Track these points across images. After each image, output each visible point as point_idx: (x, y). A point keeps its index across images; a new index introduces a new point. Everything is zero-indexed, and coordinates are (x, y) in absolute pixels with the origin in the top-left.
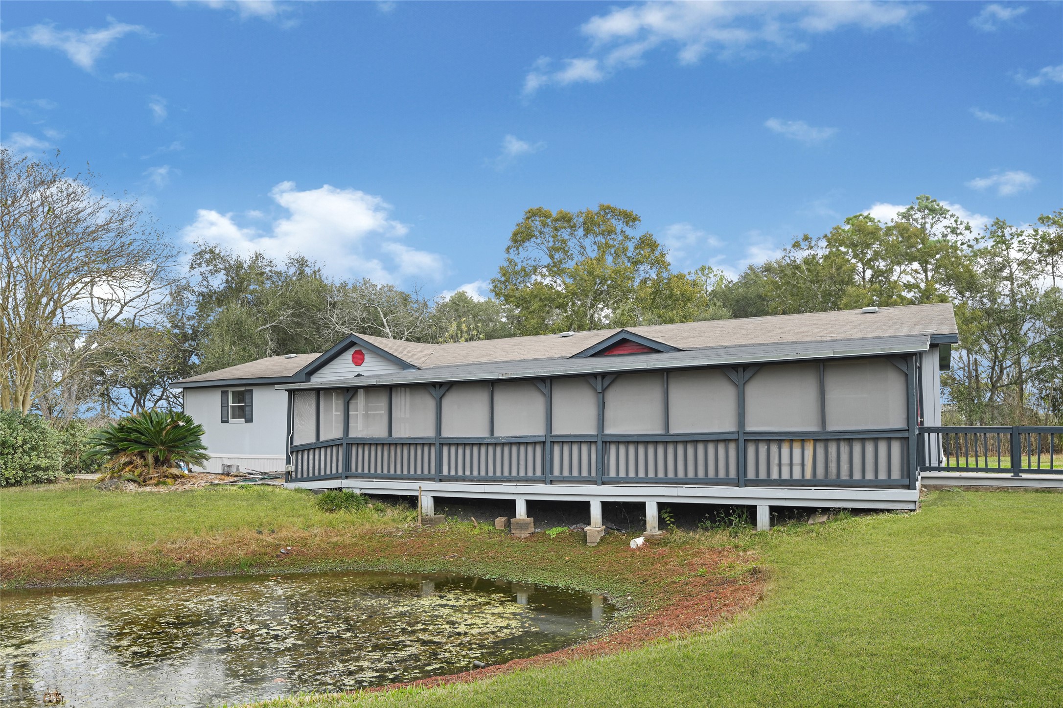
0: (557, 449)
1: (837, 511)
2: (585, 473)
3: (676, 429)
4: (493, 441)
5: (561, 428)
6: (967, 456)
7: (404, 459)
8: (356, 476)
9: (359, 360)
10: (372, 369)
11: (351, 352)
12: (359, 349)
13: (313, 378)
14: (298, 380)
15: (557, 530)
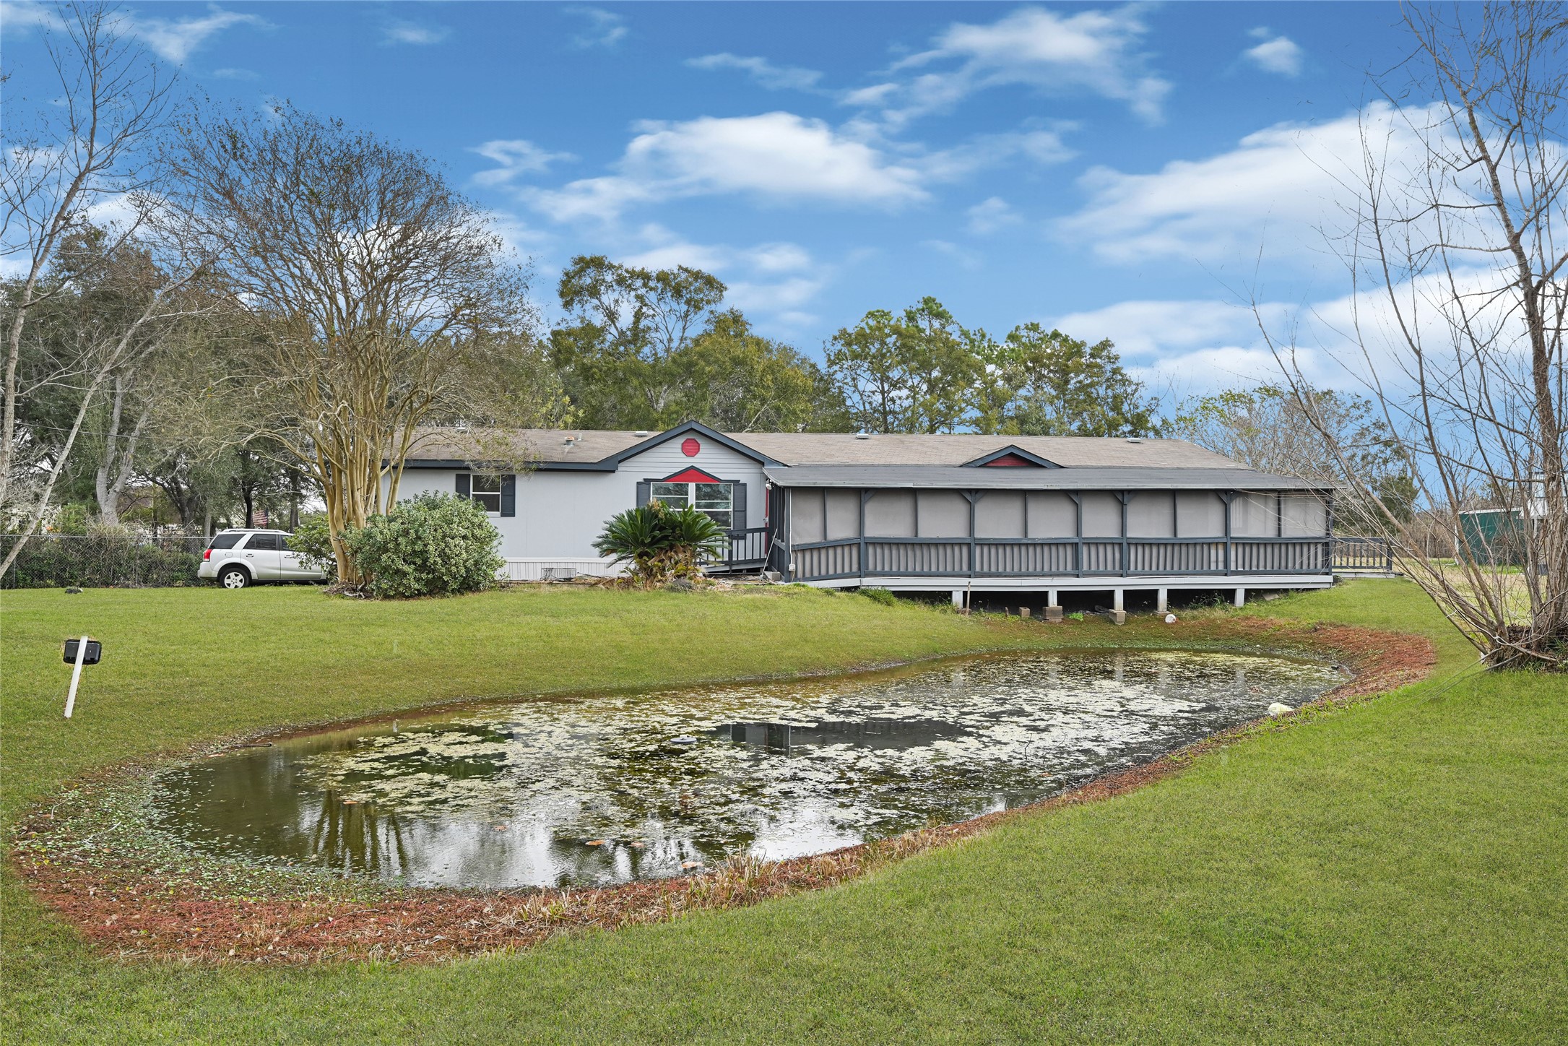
0: (1085, 549)
1: (1286, 591)
2: (1110, 568)
3: (1183, 533)
4: (1025, 541)
5: (1088, 532)
6: (1355, 556)
7: (933, 559)
8: (874, 574)
9: (690, 449)
10: (712, 461)
11: (681, 440)
12: (693, 437)
13: (622, 467)
14: (605, 468)
15: (1079, 616)
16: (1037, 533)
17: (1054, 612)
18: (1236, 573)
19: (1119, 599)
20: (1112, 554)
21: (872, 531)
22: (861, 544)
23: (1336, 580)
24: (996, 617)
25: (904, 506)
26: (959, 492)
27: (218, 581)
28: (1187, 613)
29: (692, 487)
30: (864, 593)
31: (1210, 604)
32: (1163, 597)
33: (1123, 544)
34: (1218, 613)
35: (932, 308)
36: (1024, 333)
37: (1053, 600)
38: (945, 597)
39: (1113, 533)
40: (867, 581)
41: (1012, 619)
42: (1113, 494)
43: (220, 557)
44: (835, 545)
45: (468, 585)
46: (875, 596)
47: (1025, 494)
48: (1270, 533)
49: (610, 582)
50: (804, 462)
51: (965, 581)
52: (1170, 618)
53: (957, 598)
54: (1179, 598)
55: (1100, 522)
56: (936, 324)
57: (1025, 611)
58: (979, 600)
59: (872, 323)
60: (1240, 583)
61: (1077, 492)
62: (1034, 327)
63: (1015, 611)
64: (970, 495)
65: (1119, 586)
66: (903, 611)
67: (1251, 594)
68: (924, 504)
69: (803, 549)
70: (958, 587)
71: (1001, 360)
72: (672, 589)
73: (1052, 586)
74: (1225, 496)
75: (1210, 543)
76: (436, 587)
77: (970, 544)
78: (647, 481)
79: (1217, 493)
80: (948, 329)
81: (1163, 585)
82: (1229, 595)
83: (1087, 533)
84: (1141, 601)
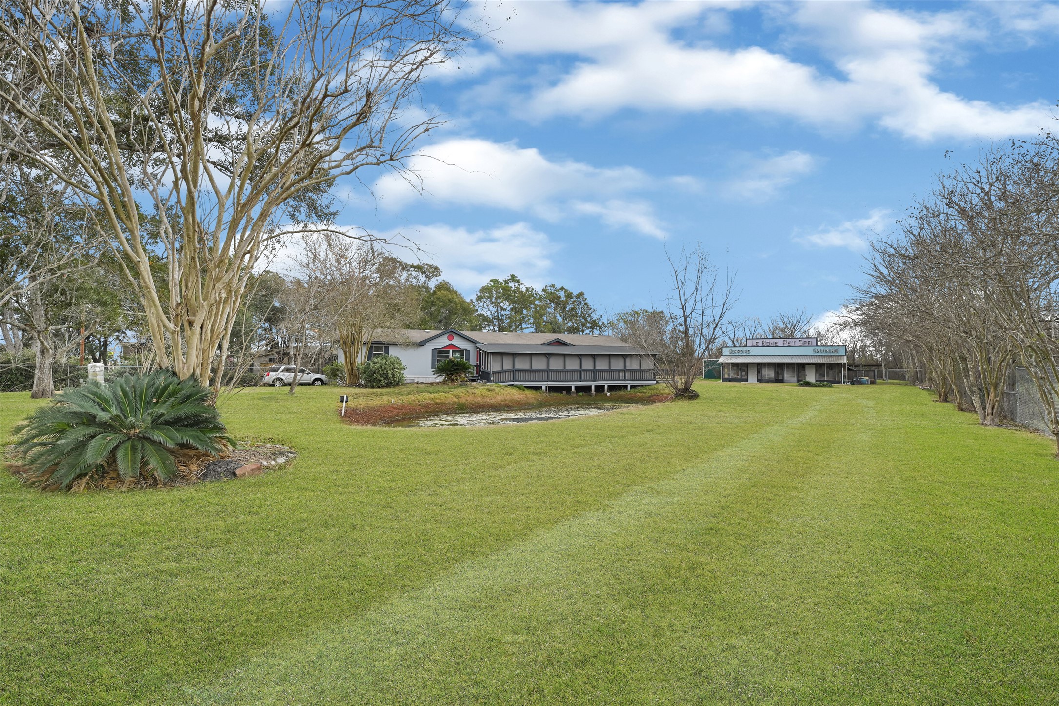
0: (583, 373)
1: (643, 386)
2: (590, 379)
3: (612, 368)
4: (565, 370)
7: (536, 376)
9: (451, 338)
10: (457, 342)
11: (448, 335)
12: (452, 334)
13: (427, 344)
14: (422, 344)
15: (581, 394)
16: (568, 367)
17: (573, 392)
18: (628, 380)
19: (593, 388)
20: (591, 375)
21: (518, 367)
22: (514, 371)
23: (657, 382)
24: (555, 394)
25: (528, 358)
26: (545, 355)
27: (272, 385)
28: (613, 393)
29: (451, 351)
30: (516, 387)
31: (620, 390)
32: (606, 387)
33: (594, 371)
34: (622, 393)
35: (513, 278)
36: (549, 288)
37: (573, 389)
38: (539, 388)
39: (591, 368)
40: (516, 383)
41: (561, 395)
42: (591, 355)
43: (273, 375)
44: (505, 372)
45: (397, 385)
46: (519, 388)
47: (565, 355)
48: (638, 368)
49: (437, 383)
50: (490, 343)
51: (546, 383)
52: (609, 394)
53: (544, 388)
54: (611, 388)
55: (588, 364)
56: (516, 285)
57: (565, 392)
58: (551, 389)
59: (492, 284)
60: (629, 383)
61: (581, 355)
62: (553, 286)
63: (561, 392)
64: (548, 356)
65: (593, 384)
66: (528, 393)
67: (633, 387)
68: (534, 358)
69: (495, 373)
70: (544, 385)
71: (540, 299)
72: (461, 385)
73: (573, 384)
74: (625, 356)
75: (620, 371)
76: (389, 385)
77: (548, 371)
78: (435, 349)
79: (623, 356)
80: (521, 287)
81: (606, 384)
82: (626, 387)
83: (584, 368)
84: (600, 389)
